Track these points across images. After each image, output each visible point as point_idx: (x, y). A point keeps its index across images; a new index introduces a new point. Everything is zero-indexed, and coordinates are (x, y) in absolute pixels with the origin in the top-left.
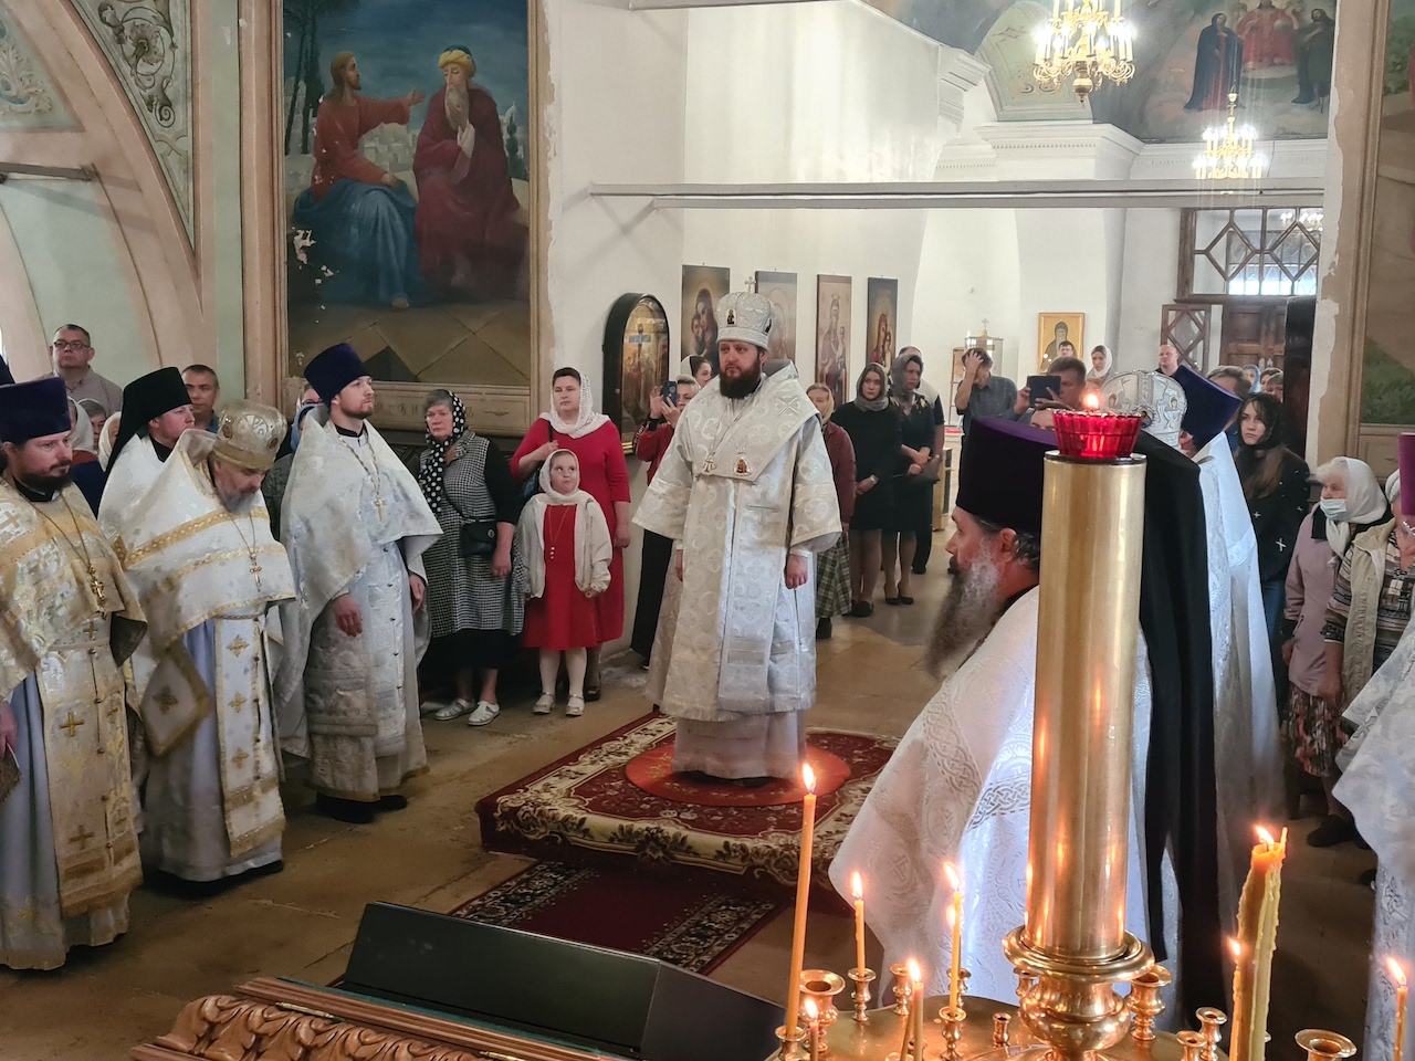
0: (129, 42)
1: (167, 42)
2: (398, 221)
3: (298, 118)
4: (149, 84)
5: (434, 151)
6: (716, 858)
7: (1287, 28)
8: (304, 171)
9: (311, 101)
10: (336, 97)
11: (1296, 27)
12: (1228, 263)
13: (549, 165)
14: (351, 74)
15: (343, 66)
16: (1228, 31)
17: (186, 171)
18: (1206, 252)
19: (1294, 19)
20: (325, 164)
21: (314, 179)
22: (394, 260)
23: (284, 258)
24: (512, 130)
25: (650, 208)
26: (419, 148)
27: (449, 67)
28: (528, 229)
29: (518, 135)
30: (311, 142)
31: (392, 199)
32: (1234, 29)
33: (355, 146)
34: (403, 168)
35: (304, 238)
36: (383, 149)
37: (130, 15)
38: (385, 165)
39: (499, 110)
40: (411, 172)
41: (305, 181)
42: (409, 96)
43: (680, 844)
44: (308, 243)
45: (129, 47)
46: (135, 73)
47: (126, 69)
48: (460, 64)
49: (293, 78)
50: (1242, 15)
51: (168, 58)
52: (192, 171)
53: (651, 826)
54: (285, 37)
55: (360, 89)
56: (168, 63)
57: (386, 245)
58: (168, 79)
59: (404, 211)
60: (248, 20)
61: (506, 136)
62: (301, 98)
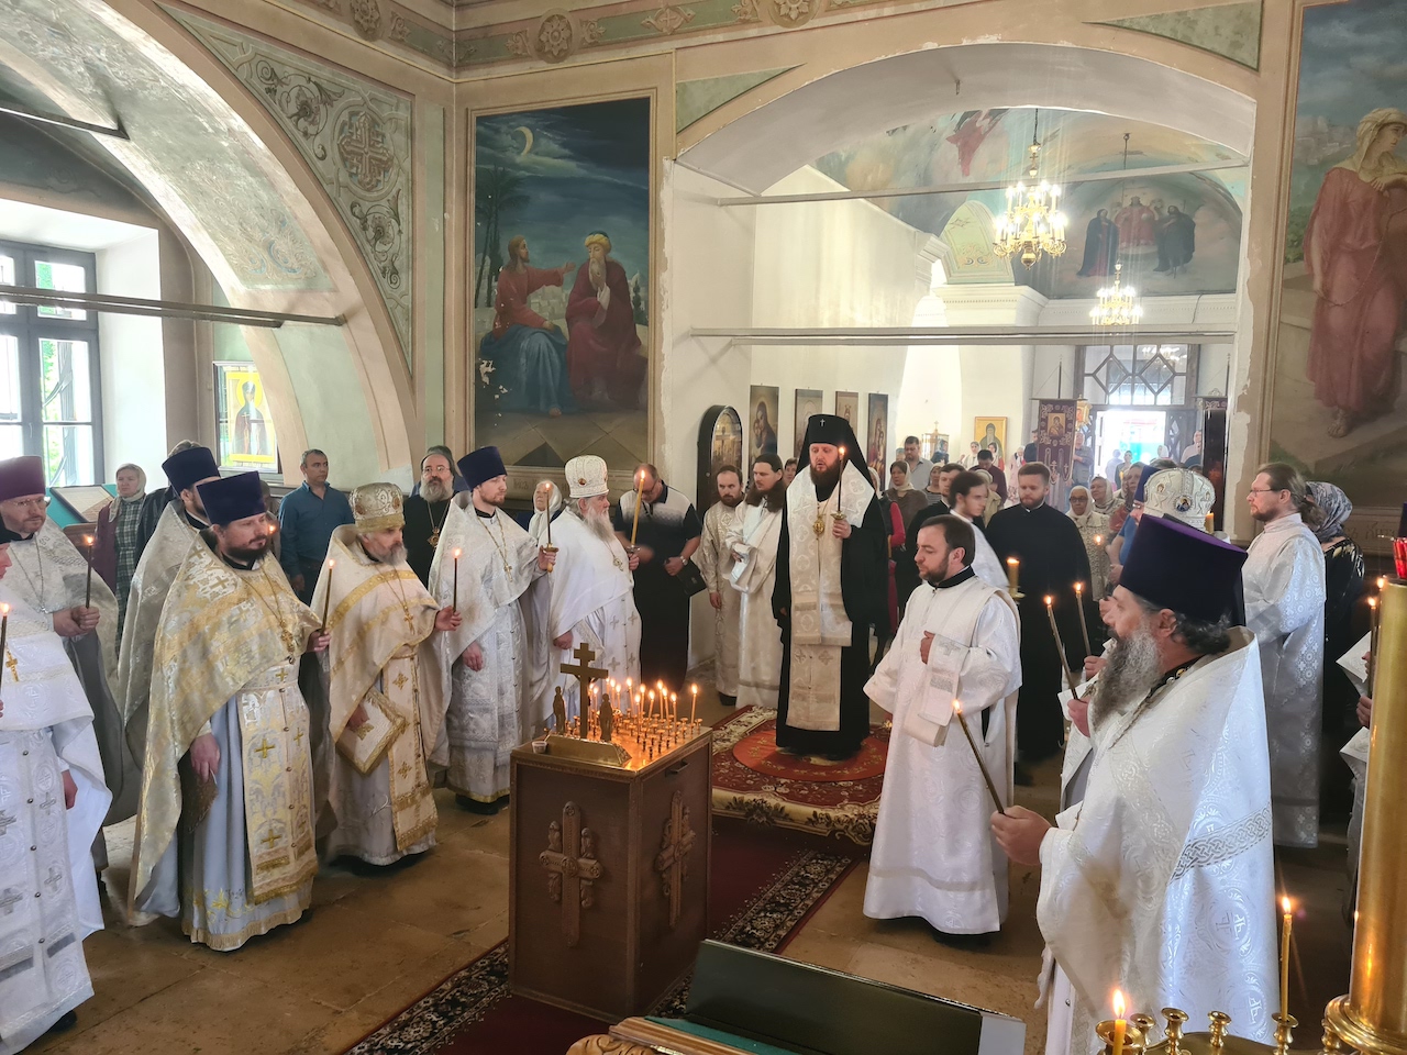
0: (371, 229)
1: (396, 229)
2: (554, 354)
3: (485, 282)
4: (383, 259)
5: (580, 306)
6: (806, 823)
7: (1151, 219)
8: (488, 320)
9: (494, 271)
10: (512, 267)
11: (1157, 219)
12: (1108, 382)
13: (663, 314)
14: (523, 251)
15: (518, 246)
16: (1109, 222)
17: (407, 320)
18: (1093, 375)
19: (1155, 212)
20: (503, 315)
21: (495, 325)
22: (552, 384)
23: (473, 381)
24: (637, 290)
25: (730, 345)
26: (570, 305)
27: (593, 246)
28: (647, 360)
29: (641, 294)
30: (494, 299)
31: (550, 338)
32: (1113, 220)
33: (524, 300)
34: (558, 317)
35: (487, 366)
36: (544, 303)
37: (371, 211)
38: (545, 315)
39: (627, 275)
40: (564, 320)
41: (489, 327)
42: (564, 266)
43: (779, 812)
44: (490, 369)
45: (371, 233)
46: (374, 251)
47: (368, 248)
48: (601, 244)
49: (481, 254)
50: (1119, 210)
51: (397, 240)
52: (411, 319)
53: (757, 798)
54: (476, 225)
55: (528, 261)
56: (397, 243)
57: (545, 370)
58: (396, 255)
59: (558, 347)
60: (450, 213)
61: (632, 295)
62: (487, 268)
